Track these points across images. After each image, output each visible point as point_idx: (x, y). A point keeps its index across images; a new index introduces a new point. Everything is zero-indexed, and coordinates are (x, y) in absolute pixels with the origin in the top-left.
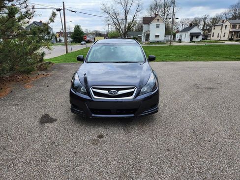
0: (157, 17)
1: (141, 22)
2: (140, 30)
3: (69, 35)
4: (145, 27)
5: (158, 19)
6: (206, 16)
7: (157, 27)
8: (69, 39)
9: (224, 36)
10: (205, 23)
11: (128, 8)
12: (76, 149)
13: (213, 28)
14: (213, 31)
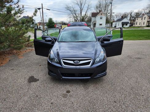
0: (101, 13)
1: (91, 15)
2: (90, 20)
3: (45, 24)
4: (93, 19)
5: (101, 14)
6: (132, 12)
7: (101, 19)
8: (46, 27)
9: (144, 24)
10: (131, 16)
11: (82, 7)
12: (52, 101)
13: (136, 19)
14: (136, 21)
